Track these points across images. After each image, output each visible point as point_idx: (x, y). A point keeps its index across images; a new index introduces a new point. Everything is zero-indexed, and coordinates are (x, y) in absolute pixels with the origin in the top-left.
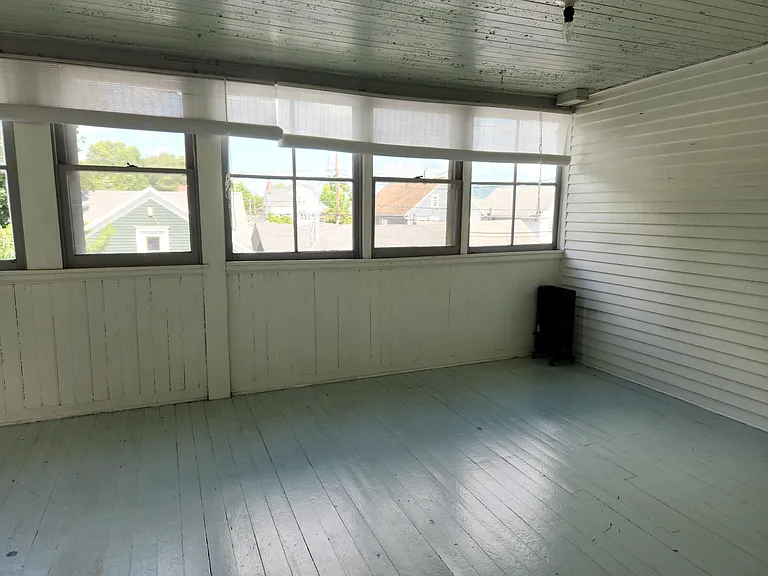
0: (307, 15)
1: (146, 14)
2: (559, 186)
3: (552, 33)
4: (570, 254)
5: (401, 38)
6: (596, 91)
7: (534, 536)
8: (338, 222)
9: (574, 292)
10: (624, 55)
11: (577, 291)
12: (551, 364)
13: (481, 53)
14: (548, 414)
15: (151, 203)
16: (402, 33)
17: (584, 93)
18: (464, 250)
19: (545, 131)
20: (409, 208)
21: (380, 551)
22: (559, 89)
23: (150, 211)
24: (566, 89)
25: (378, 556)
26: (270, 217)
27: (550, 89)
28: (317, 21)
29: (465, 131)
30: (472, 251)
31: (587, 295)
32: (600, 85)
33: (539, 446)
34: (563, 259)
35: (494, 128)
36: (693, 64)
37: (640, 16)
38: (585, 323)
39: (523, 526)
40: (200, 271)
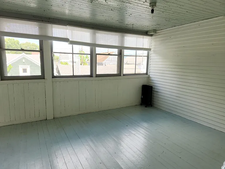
0: (78, 7)
1: (28, 4)
2: (148, 57)
3: (147, 15)
4: (151, 76)
5: (105, 14)
6: (158, 31)
7: (143, 156)
8: (82, 64)
9: (152, 87)
10: (166, 22)
11: (153, 86)
12: (146, 107)
13: (128, 19)
14: (146, 121)
15: (24, 58)
16: (106, 13)
17: (155, 31)
18: (122, 75)
19: (144, 41)
20: (104, 61)
21: (101, 162)
22: (148, 30)
23: (24, 61)
24: (150, 30)
25: (101, 163)
26: (61, 63)
27: (146, 29)
28: (81, 9)
29: (122, 41)
30: (124, 75)
31: (156, 87)
32: (160, 29)
33: (144, 130)
34: (149, 77)
35: (130, 40)
36: (184, 24)
37: (171, 12)
38: (155, 95)
39: (140, 153)
40: (44, 81)
